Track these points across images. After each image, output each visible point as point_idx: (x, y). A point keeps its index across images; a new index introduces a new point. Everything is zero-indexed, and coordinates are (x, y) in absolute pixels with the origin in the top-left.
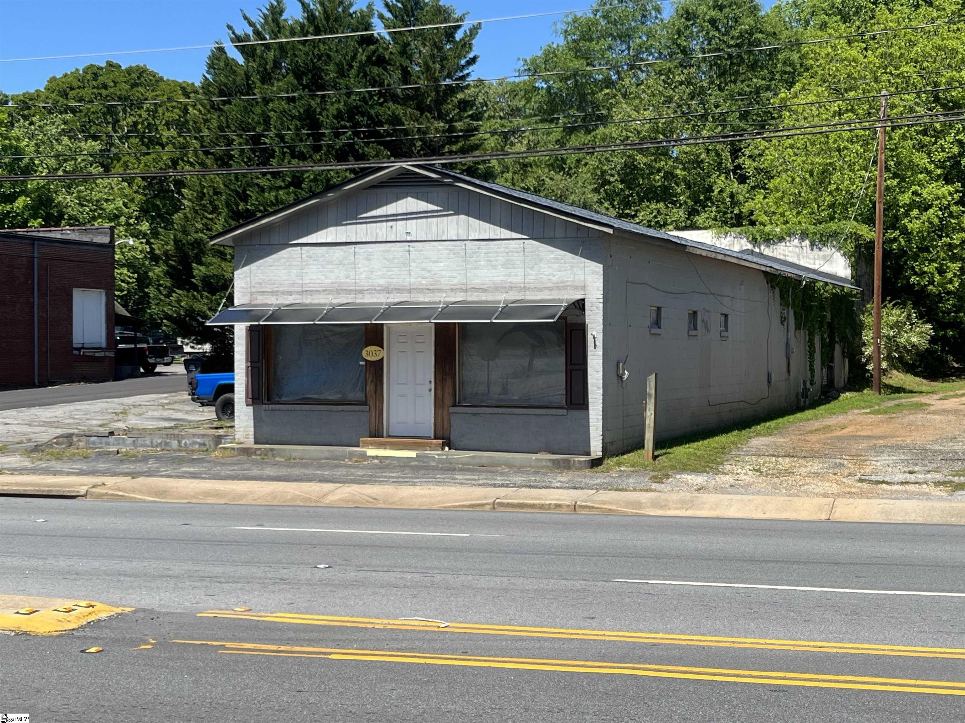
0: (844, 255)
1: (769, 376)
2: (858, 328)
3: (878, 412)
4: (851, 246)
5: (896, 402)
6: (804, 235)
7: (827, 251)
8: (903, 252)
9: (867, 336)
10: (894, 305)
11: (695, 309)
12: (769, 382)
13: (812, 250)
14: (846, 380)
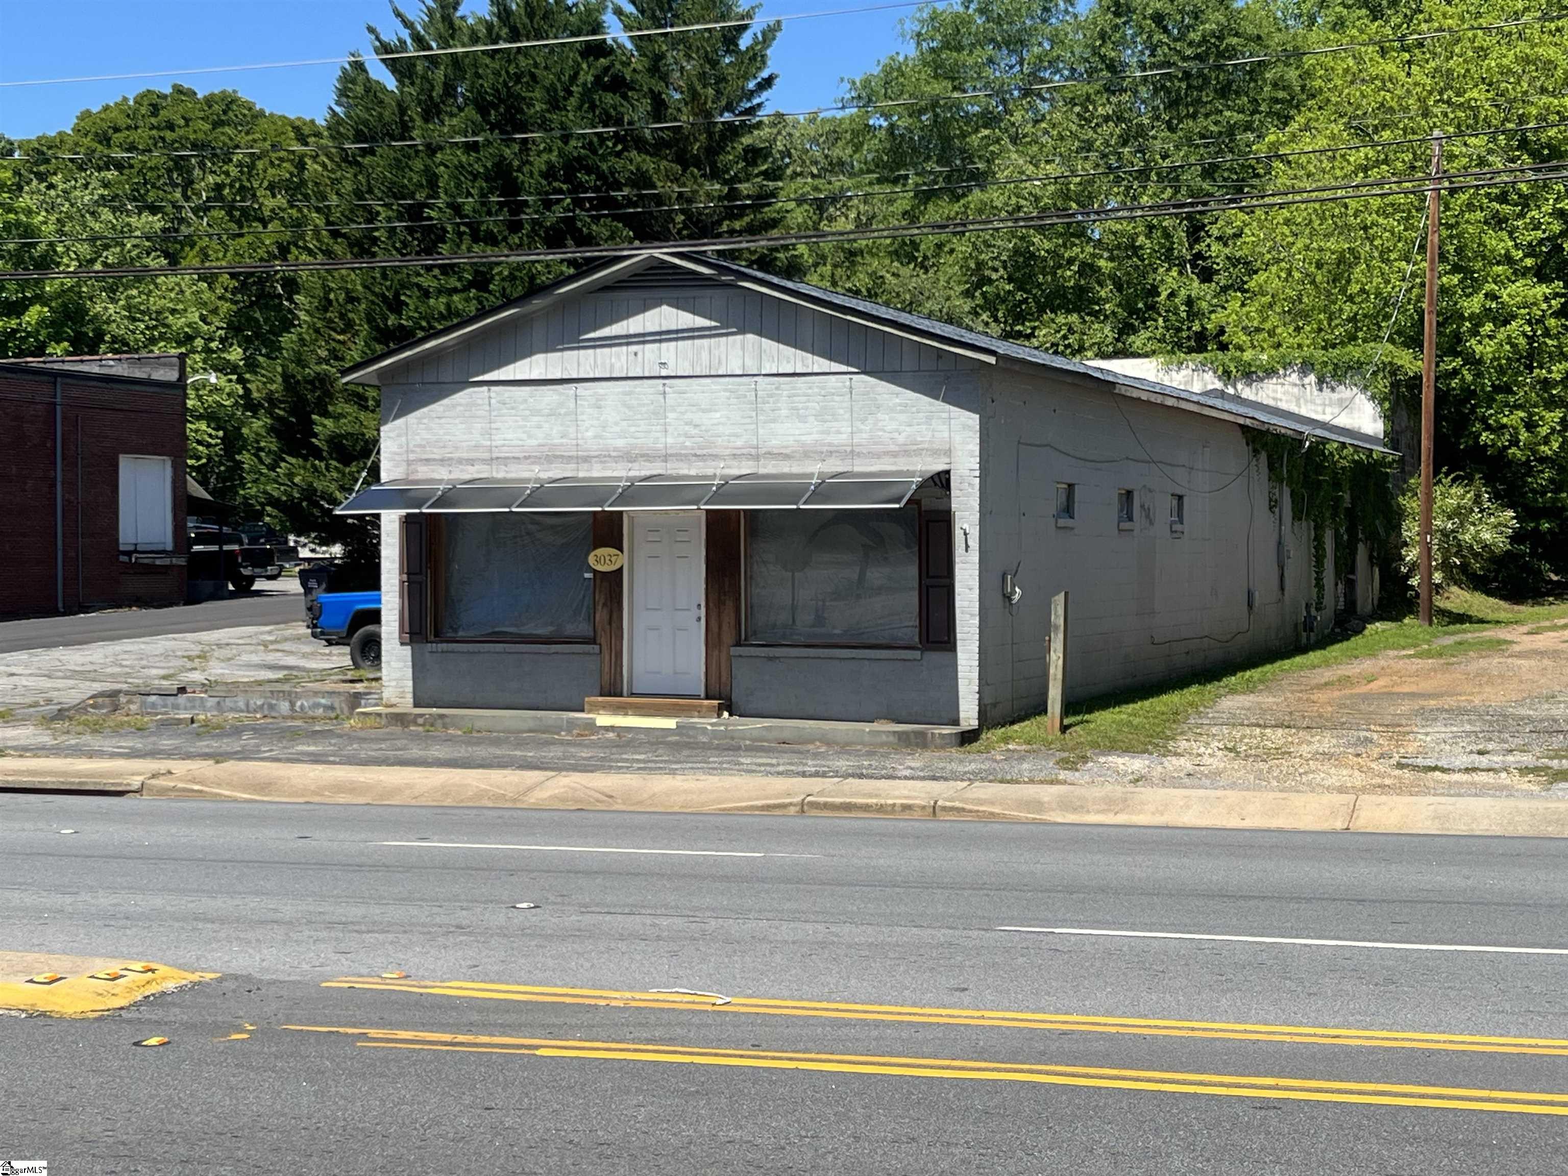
0: (1373, 398)
1: (1250, 594)
2: (1394, 518)
3: (1428, 654)
4: (1383, 384)
5: (1457, 638)
6: (1307, 367)
7: (1345, 392)
8: (1468, 393)
9: (1410, 530)
10: (1454, 481)
11: (1129, 488)
12: (1250, 605)
13: (1321, 390)
14: (1376, 602)
